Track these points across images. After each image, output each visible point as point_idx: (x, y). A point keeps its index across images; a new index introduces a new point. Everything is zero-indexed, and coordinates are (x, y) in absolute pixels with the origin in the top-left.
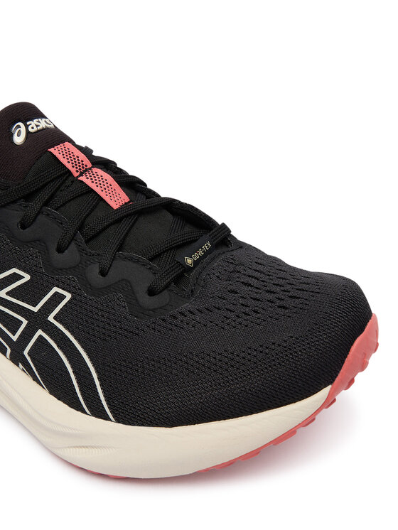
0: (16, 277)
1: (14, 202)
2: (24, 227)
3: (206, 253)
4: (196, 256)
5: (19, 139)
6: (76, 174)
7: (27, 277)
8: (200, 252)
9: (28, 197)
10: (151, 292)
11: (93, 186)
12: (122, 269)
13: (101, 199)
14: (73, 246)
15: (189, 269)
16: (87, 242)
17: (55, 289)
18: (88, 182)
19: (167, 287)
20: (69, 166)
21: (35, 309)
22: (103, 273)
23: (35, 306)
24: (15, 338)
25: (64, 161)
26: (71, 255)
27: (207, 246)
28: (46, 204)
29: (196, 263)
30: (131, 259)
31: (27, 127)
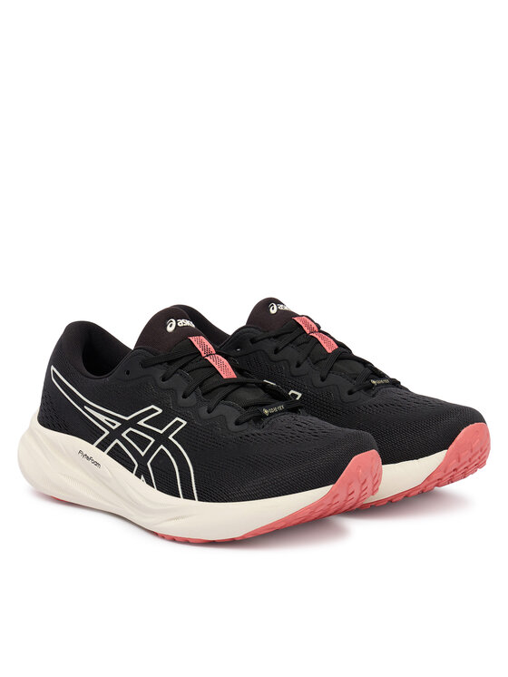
0: (153, 411)
1: (161, 364)
2: (163, 380)
3: (279, 412)
4: (272, 411)
5: (170, 329)
6: (204, 355)
7: (160, 411)
8: (275, 409)
9: (170, 362)
10: (237, 423)
11: (214, 364)
12: (222, 409)
13: (218, 372)
14: (193, 394)
15: (264, 416)
16: (204, 395)
17: (177, 419)
18: (211, 361)
19: (248, 421)
20: (200, 349)
21: (161, 432)
22: (209, 412)
23: (161, 429)
24: (143, 454)
25: (198, 346)
26: (192, 400)
27: (281, 407)
28: (180, 368)
29: (270, 414)
30: (229, 405)
31: (177, 323)
